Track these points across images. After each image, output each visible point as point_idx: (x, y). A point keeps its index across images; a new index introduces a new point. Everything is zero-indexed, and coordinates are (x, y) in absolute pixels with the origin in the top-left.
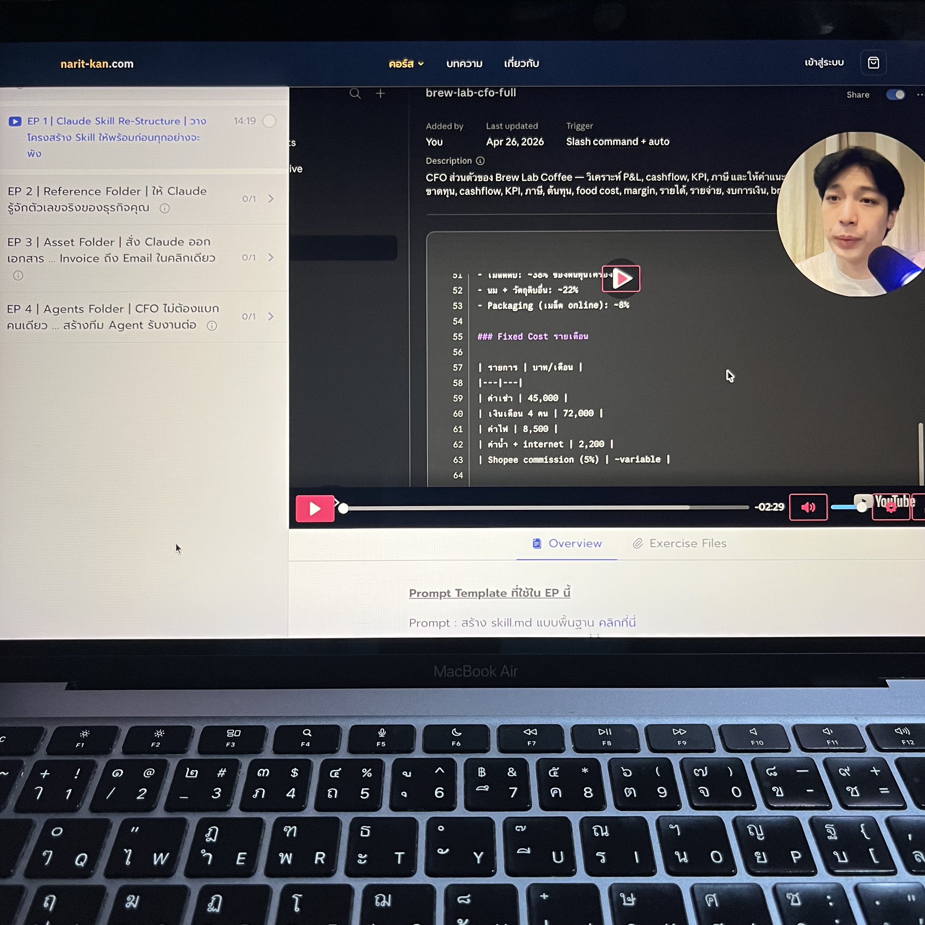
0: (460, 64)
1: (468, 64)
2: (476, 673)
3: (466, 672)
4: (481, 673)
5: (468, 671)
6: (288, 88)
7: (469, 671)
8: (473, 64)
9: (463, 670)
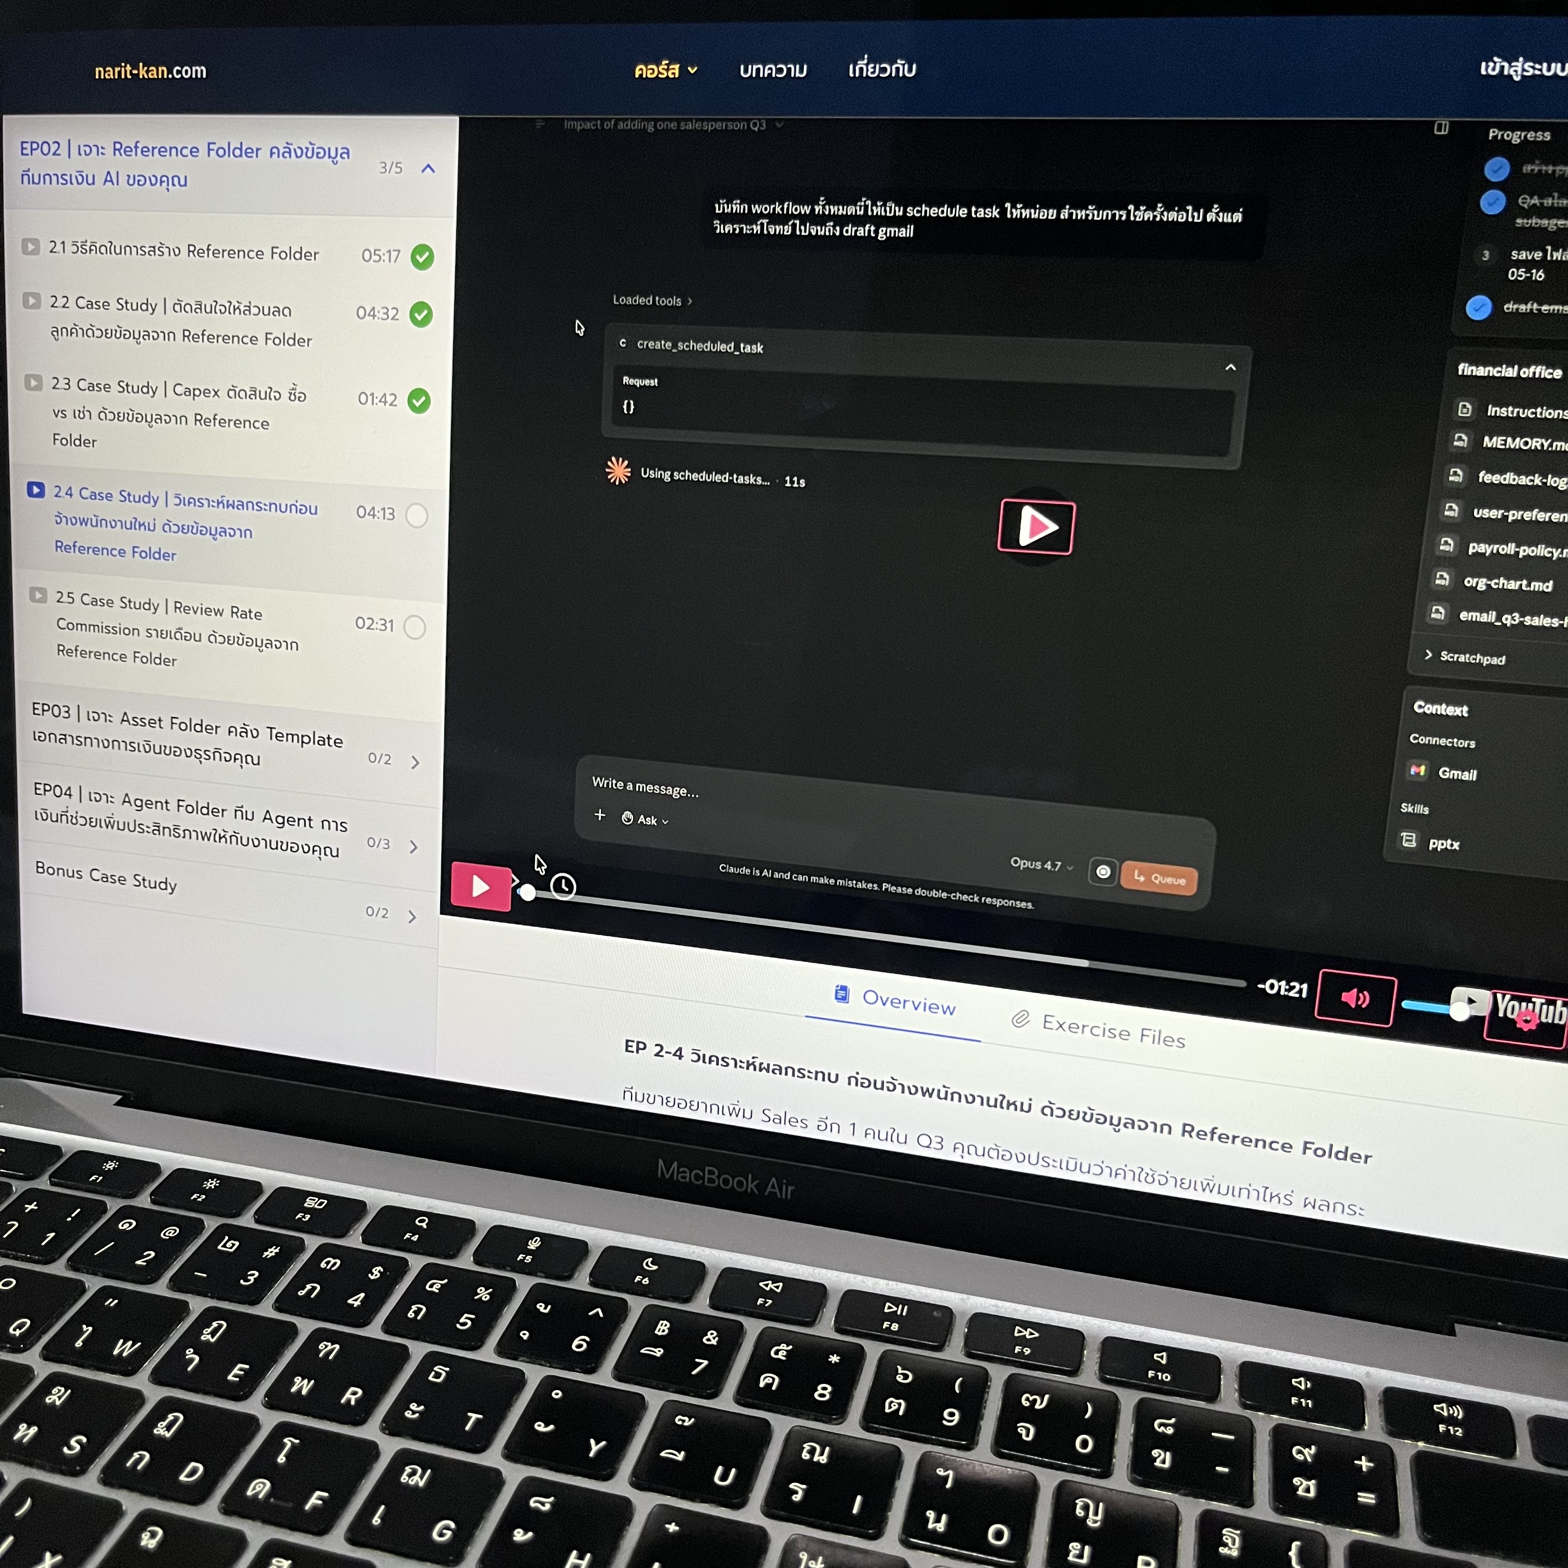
0: (766, 70)
1: (780, 71)
2: (726, 1182)
3: (708, 1178)
4: (733, 1185)
5: (710, 1176)
6: (456, 119)
7: (714, 1177)
8: (789, 70)
9: (704, 1173)
